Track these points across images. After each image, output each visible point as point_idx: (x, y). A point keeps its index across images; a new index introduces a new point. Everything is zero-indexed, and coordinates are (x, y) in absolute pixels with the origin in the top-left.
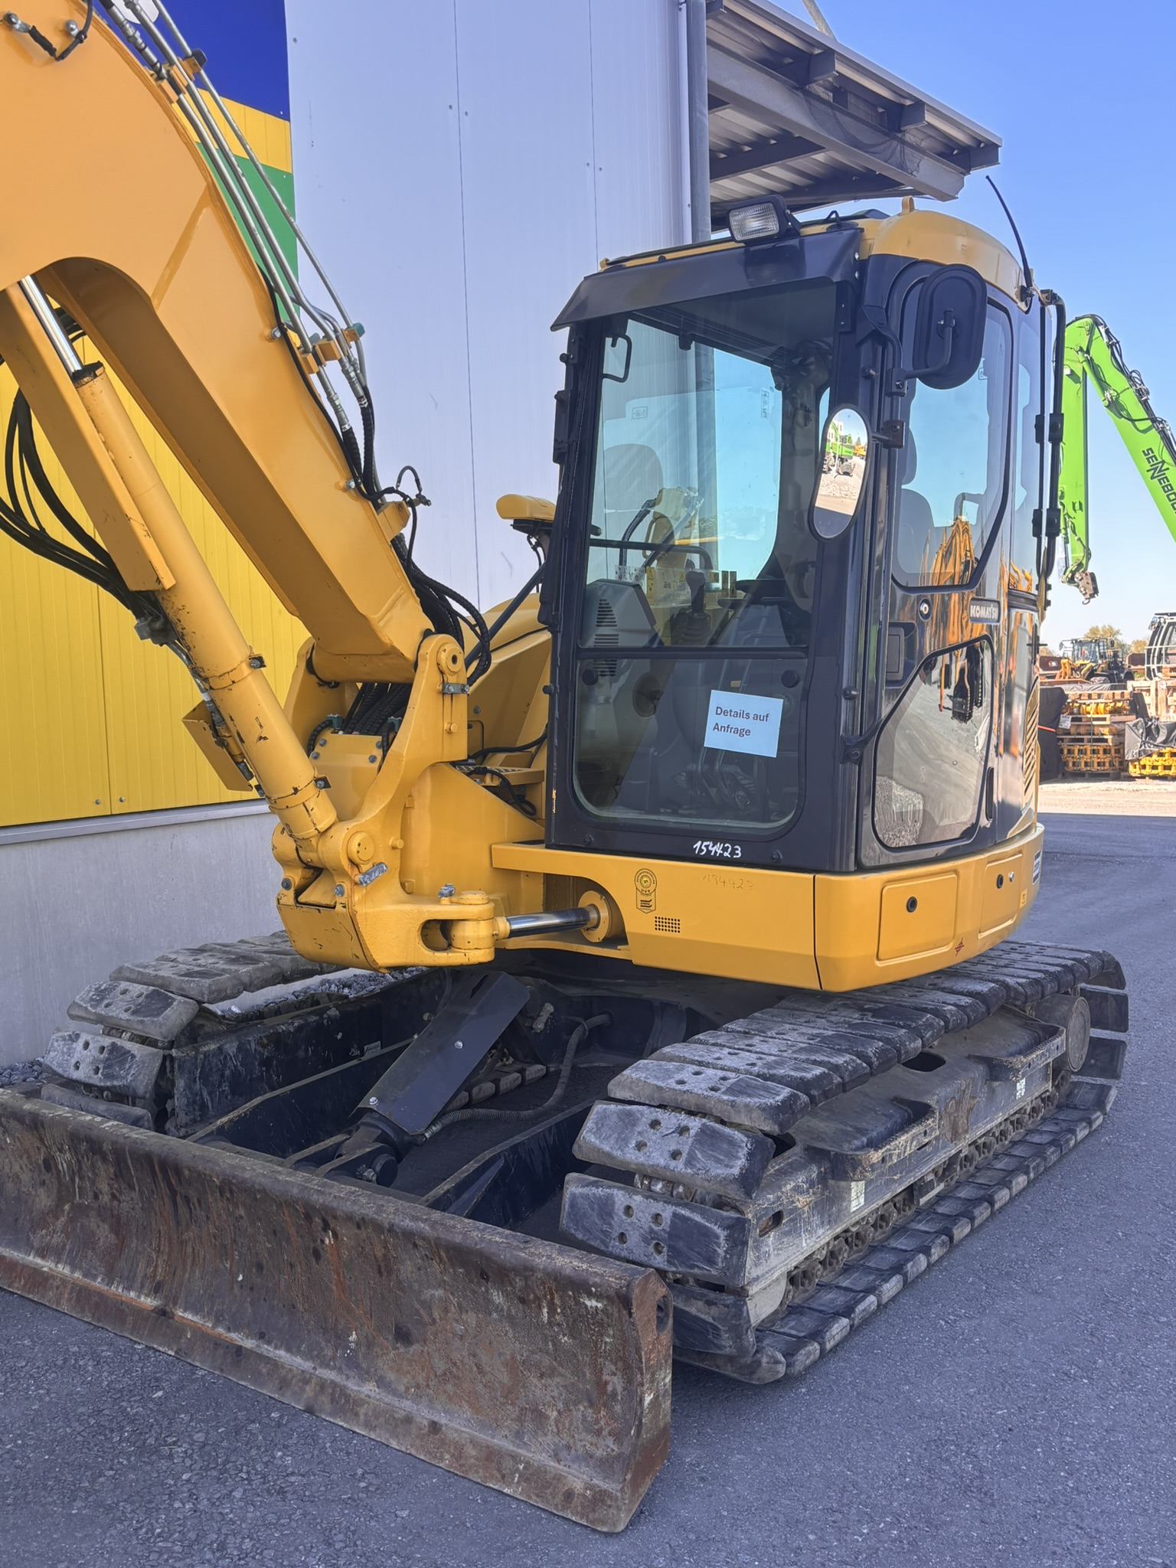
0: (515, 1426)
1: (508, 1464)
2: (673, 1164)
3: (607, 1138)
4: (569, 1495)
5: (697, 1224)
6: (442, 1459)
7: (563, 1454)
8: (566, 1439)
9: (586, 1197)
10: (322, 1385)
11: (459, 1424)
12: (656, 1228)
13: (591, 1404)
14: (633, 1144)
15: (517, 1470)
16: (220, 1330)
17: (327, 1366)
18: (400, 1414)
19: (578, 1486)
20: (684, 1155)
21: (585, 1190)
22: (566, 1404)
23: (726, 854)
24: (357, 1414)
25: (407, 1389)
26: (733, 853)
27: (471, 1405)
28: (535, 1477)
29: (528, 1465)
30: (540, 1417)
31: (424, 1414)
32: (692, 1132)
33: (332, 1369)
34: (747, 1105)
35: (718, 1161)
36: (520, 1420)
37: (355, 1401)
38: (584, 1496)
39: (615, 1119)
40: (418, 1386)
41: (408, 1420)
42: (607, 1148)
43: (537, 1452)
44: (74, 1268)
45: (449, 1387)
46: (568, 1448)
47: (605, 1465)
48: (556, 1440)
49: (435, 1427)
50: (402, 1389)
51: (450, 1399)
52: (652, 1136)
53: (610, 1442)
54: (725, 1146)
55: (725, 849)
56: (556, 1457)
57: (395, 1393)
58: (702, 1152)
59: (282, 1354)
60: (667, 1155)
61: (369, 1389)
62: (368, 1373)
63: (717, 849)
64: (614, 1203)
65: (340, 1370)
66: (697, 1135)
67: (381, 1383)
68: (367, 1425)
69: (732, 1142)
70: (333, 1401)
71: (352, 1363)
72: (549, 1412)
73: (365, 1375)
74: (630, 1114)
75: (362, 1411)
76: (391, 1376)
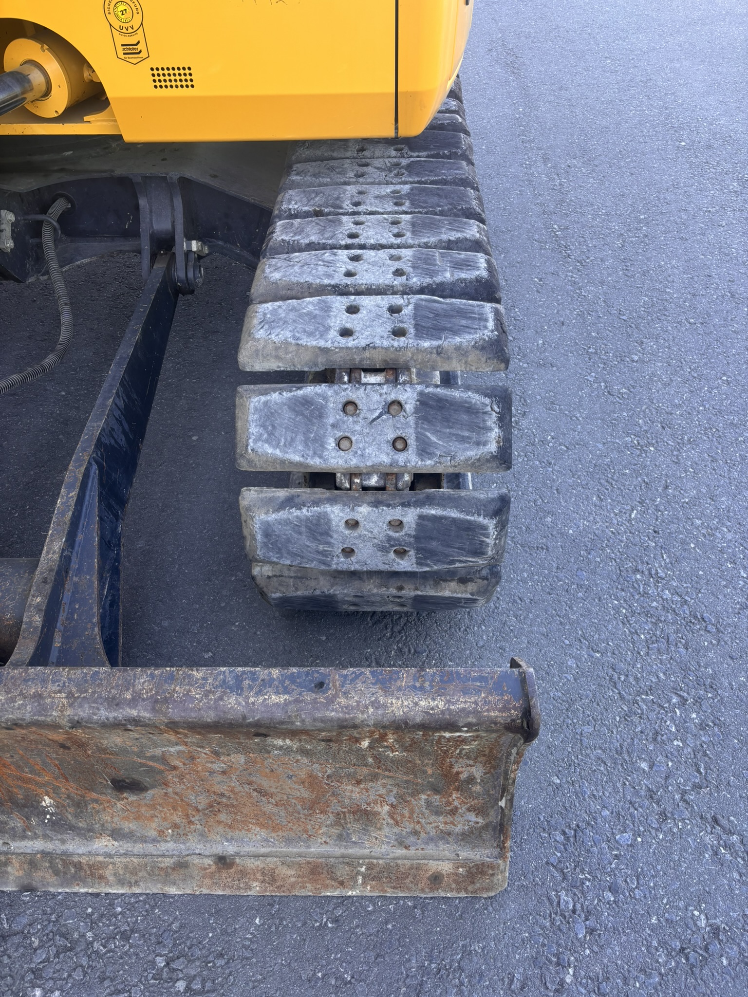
0: (335, 831)
1: (343, 872)
2: (401, 458)
3: (290, 443)
4: (436, 879)
5: (454, 520)
6: (249, 888)
7: (411, 840)
8: (409, 827)
9: (287, 522)
10: (32, 862)
11: (254, 847)
12: (396, 535)
14: (331, 443)
15: (358, 873)
17: (24, 837)
18: (166, 861)
19: (446, 867)
20: (412, 442)
21: (283, 515)
22: (400, 798)
24: (101, 877)
25: (161, 832)
27: (263, 826)
28: (384, 873)
29: (370, 864)
32: (409, 407)
33: (35, 837)
34: (458, 348)
35: (463, 440)
36: (338, 824)
37: (90, 867)
38: (456, 874)
39: (287, 414)
40: (175, 826)
41: (181, 863)
42: (297, 458)
43: (376, 848)
45: (222, 817)
46: (416, 833)
47: (469, 837)
48: (396, 830)
49: (224, 860)
50: (153, 833)
51: (230, 827)
52: (354, 426)
53: (472, 817)
54: (465, 417)
56: (401, 843)
57: (144, 840)
58: (435, 432)
60: (388, 448)
61: (103, 844)
62: (89, 830)
64: (329, 522)
65: (46, 837)
66: (417, 410)
67: (116, 834)
68: (121, 882)
69: (470, 409)
70: (56, 871)
71: (59, 825)
72: (378, 808)
73: (88, 834)
74: (306, 402)
75: (108, 873)
76: (129, 826)
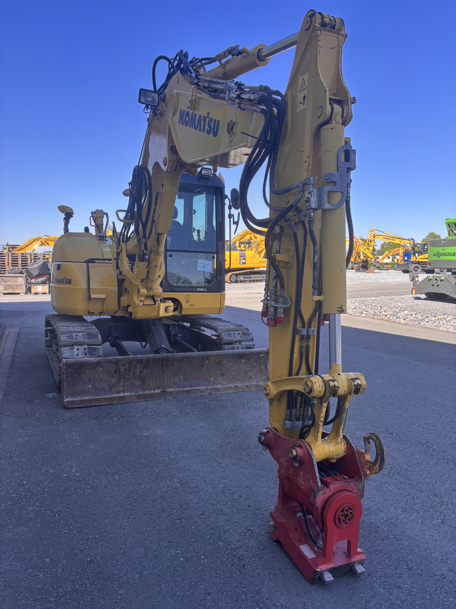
1: (251, 386)
6: (239, 390)
7: (258, 381)
10: (211, 389)
11: (239, 384)
13: (259, 372)
14: (233, 338)
16: (180, 389)
17: (209, 386)
18: (229, 387)
22: (255, 374)
23: (204, 290)
24: (220, 390)
26: (205, 290)
27: (239, 381)
28: (255, 386)
29: (254, 385)
30: (251, 378)
31: (233, 385)
32: (241, 333)
36: (249, 380)
40: (228, 382)
41: (230, 387)
42: (230, 339)
43: (254, 383)
44: (130, 392)
45: (234, 380)
47: (264, 380)
48: (256, 380)
49: (236, 386)
50: (226, 383)
53: (264, 377)
55: (203, 290)
56: (257, 382)
57: (225, 385)
59: (197, 388)
61: (219, 386)
63: (202, 290)
64: (235, 347)
65: (212, 385)
67: (221, 384)
68: (223, 391)
70: (214, 390)
71: (213, 383)
73: (218, 384)
74: (229, 333)
76: (223, 382)
